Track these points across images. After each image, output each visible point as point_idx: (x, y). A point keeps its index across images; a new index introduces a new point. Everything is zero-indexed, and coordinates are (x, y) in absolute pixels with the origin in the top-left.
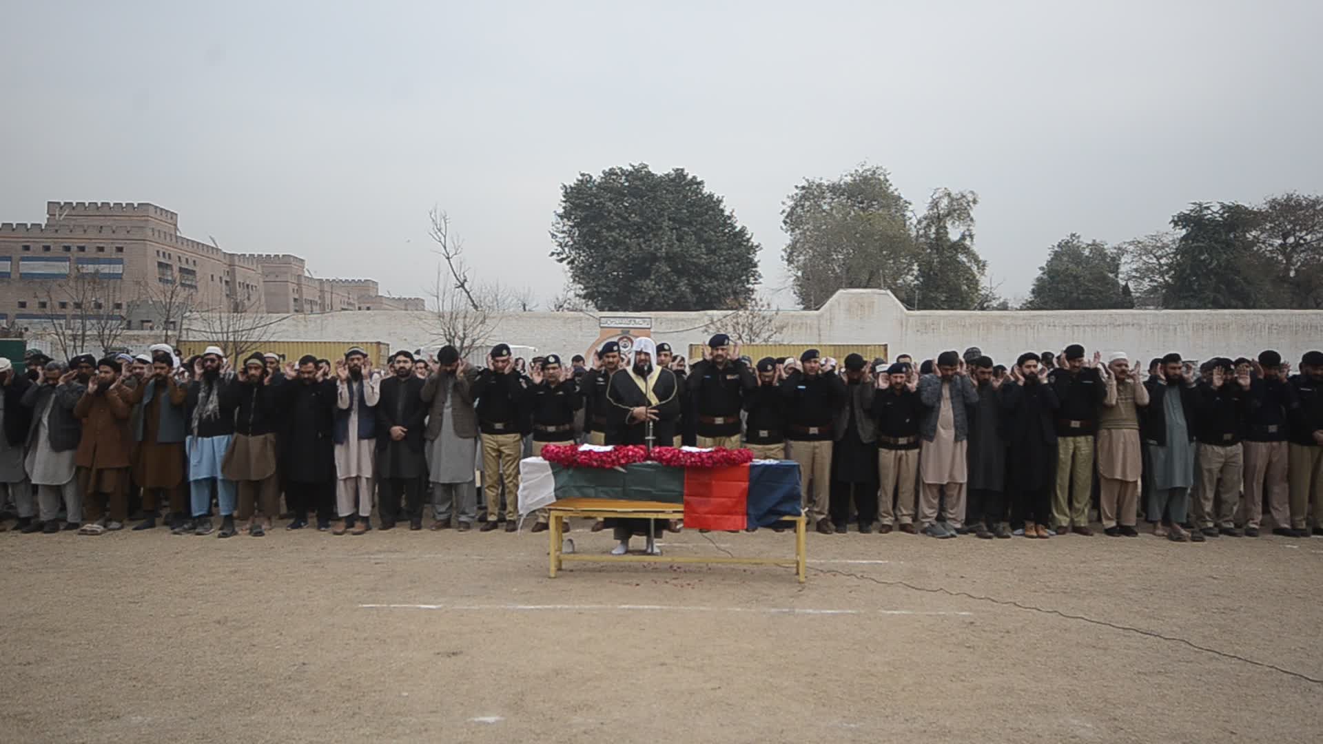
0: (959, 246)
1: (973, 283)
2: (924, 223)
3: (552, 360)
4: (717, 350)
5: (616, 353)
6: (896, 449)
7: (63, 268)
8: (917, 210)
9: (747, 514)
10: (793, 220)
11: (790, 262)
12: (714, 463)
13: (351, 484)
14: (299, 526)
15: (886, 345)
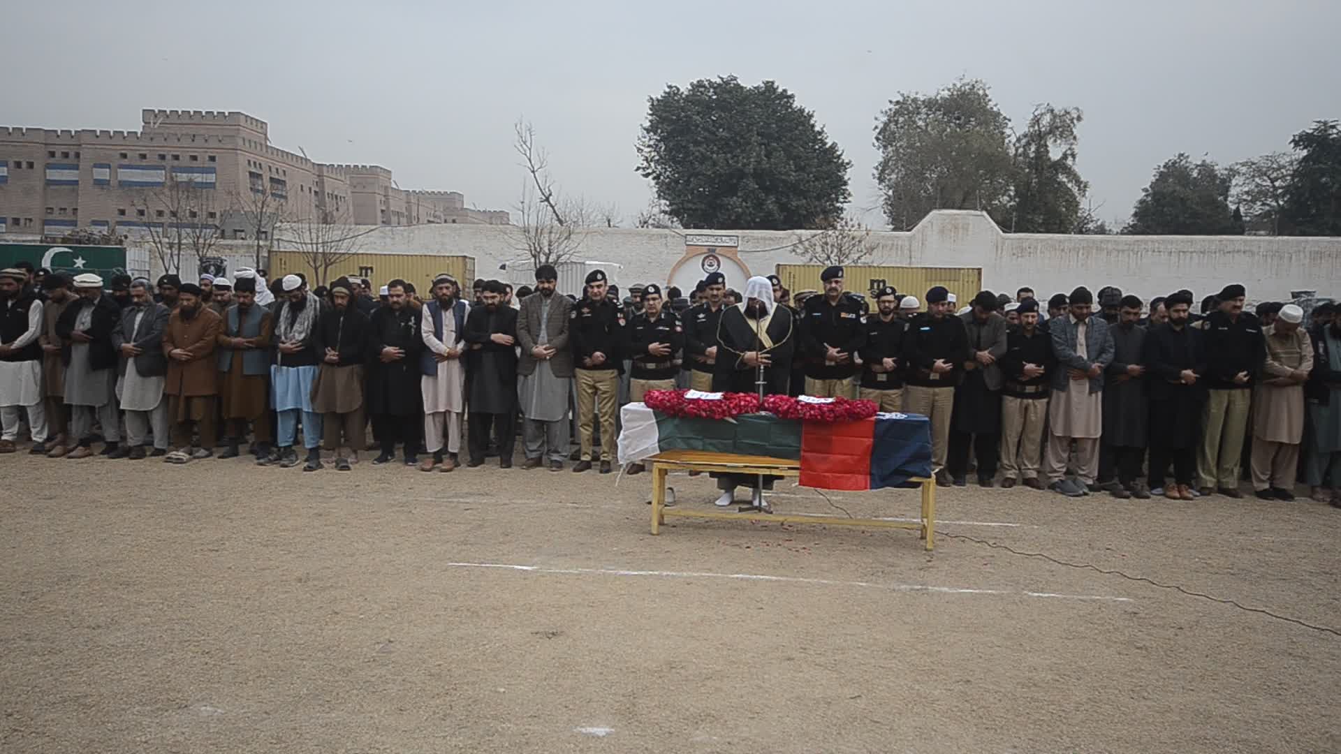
0: (1060, 166)
1: (1073, 205)
2: (1024, 141)
3: (651, 290)
4: (831, 283)
5: (720, 286)
6: (1023, 398)
7: (158, 176)
8: (1017, 127)
9: (871, 474)
10: (886, 136)
11: (881, 180)
12: (836, 417)
13: (439, 419)
14: (386, 460)
15: (979, 270)
